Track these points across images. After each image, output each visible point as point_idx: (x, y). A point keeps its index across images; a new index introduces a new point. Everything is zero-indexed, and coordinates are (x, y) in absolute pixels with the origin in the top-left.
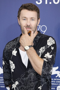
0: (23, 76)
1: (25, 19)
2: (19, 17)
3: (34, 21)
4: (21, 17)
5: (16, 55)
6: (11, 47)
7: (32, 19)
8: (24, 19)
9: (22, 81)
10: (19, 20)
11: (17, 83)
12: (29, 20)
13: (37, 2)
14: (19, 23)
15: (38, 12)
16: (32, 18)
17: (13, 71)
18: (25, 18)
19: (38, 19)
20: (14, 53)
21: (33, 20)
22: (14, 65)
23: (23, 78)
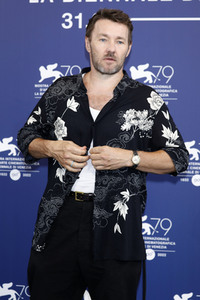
1: (104, 38)
4: (94, 35)
5: (75, 110)
6: (63, 92)
7: (119, 40)
8: (103, 40)
10: (90, 41)
12: (113, 41)
16: (119, 38)
18: (105, 36)
19: (130, 42)
20: (73, 105)
21: (121, 42)
22: (65, 128)
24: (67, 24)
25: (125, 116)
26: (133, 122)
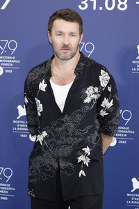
0: (55, 125)
1: (61, 34)
2: (50, 30)
3: (74, 38)
4: (53, 32)
5: (44, 91)
6: (37, 77)
7: (72, 34)
8: (59, 35)
9: (53, 131)
10: (51, 35)
11: (45, 134)
12: (67, 36)
13: (80, 7)
14: (50, 40)
15: (81, 24)
17: (39, 114)
18: (61, 32)
19: (81, 33)
20: (43, 86)
22: (41, 105)
23: (55, 127)
24: (83, 6)
25: (87, 92)
26: (93, 96)
